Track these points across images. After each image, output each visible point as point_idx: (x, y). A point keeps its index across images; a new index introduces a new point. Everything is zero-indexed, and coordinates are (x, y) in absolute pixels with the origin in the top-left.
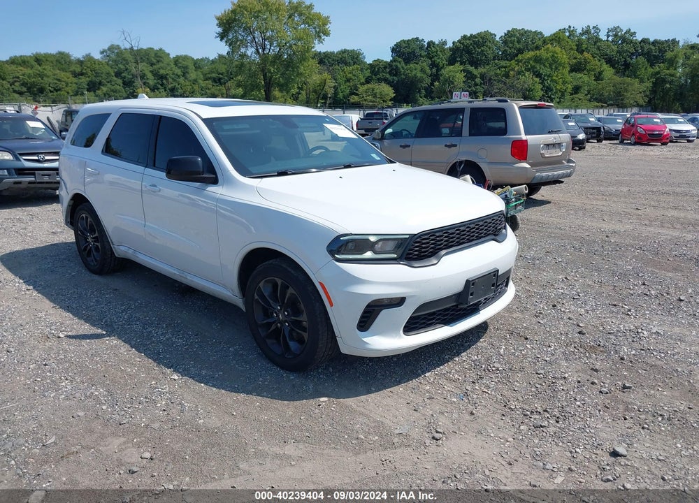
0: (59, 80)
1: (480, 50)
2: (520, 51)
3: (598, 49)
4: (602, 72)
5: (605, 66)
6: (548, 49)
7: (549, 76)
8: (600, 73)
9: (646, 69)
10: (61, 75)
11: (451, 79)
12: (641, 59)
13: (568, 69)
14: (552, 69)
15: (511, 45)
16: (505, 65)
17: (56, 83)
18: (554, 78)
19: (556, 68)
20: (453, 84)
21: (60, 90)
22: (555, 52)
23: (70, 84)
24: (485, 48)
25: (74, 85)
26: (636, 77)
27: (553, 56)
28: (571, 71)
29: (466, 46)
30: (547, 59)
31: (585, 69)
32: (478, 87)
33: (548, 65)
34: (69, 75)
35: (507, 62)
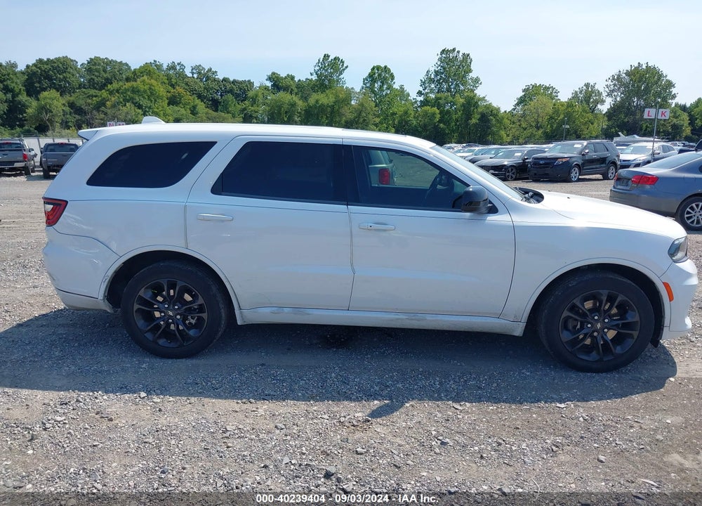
1: (61, 76)
2: (109, 81)
3: (187, 84)
4: (196, 106)
5: (198, 101)
6: (144, 81)
7: (150, 108)
8: (194, 107)
9: (234, 105)
11: (48, 106)
12: (230, 97)
13: (167, 101)
14: (151, 101)
15: (96, 74)
16: (94, 94)
18: (156, 110)
19: (155, 101)
20: (51, 112)
22: (151, 85)
24: (68, 75)
26: (228, 112)
27: (150, 88)
28: (169, 104)
29: (44, 71)
30: (145, 91)
31: (180, 102)
32: (68, 116)
33: (147, 97)
35: (97, 91)
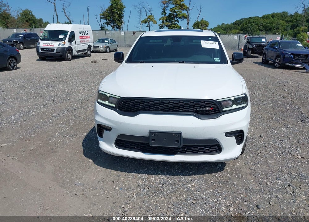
0: (279, 25)
10: (281, 22)
17: (278, 26)
21: (278, 29)
23: (283, 26)
25: (285, 27)
34: (285, 22)
